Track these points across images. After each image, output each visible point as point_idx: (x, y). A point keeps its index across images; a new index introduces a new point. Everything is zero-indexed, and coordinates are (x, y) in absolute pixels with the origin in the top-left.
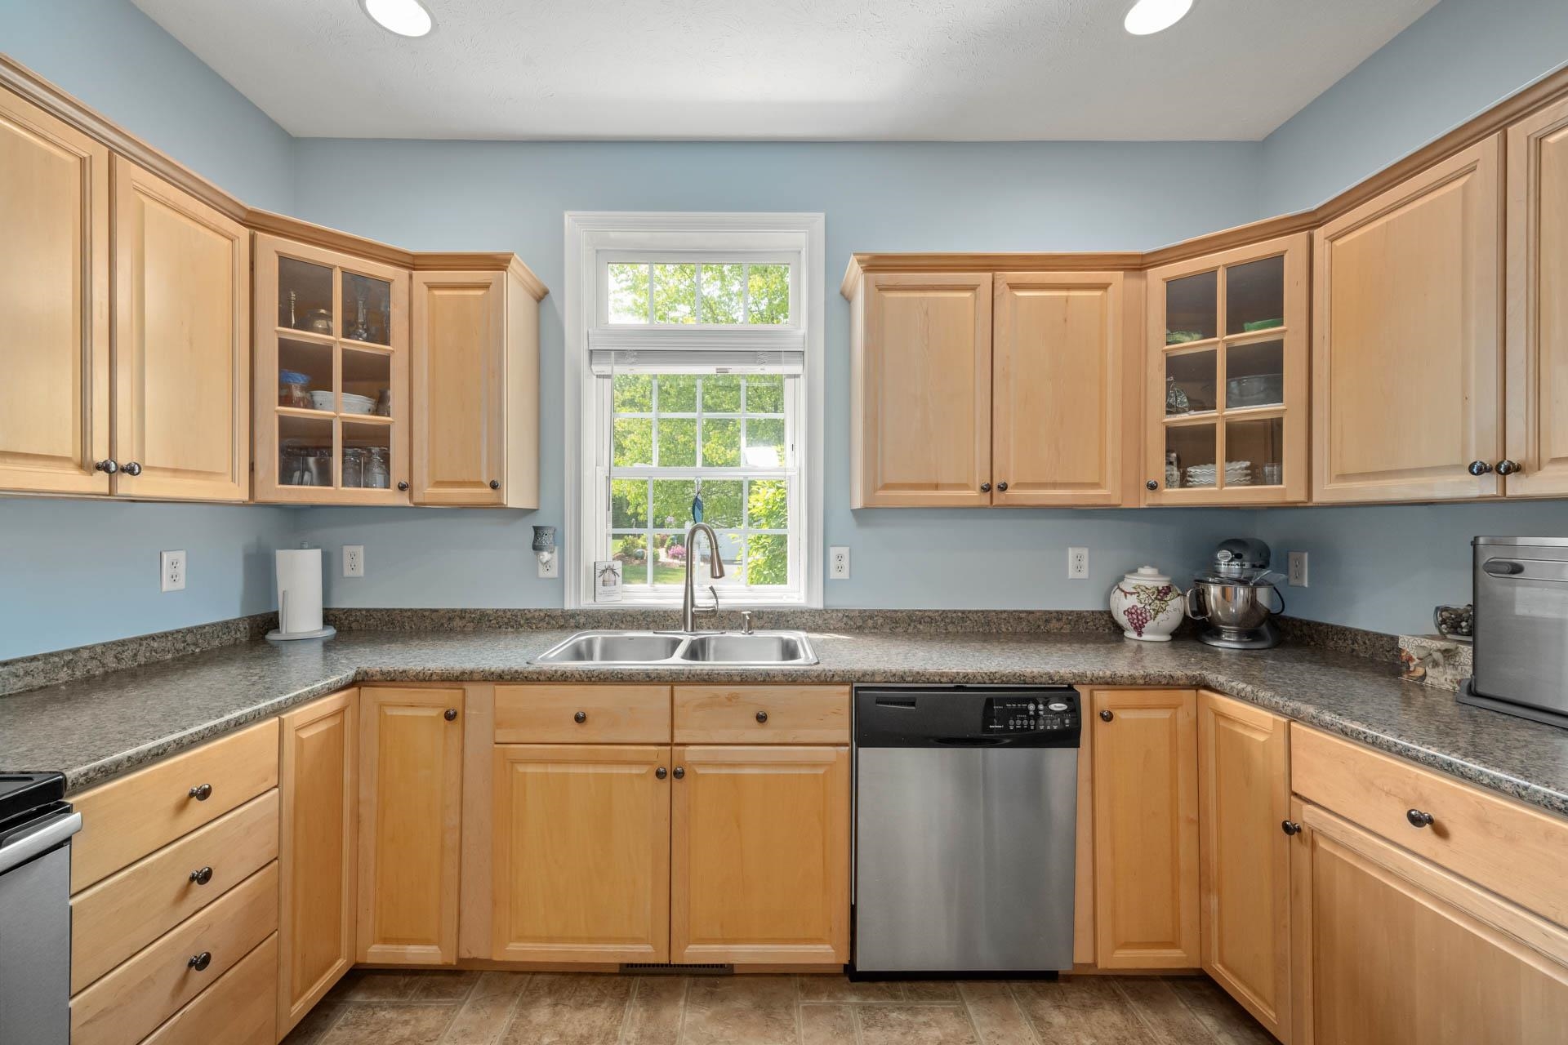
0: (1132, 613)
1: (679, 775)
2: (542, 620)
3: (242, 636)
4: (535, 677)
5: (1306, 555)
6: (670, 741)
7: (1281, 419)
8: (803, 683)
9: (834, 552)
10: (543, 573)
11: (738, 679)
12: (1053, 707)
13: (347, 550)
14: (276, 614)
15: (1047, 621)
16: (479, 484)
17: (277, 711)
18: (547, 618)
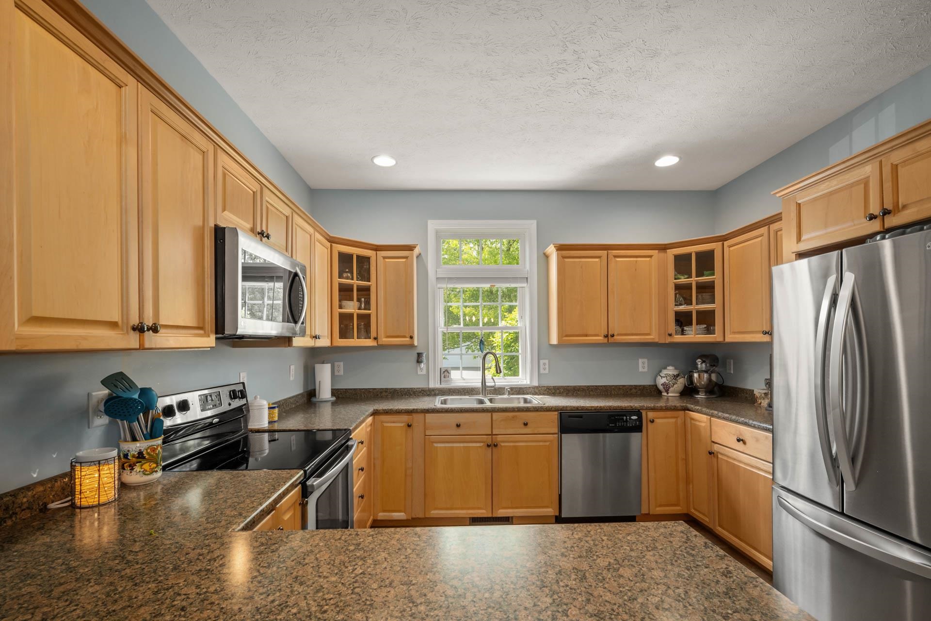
0: (664, 385)
1: (496, 446)
2: (420, 392)
4: (441, 410)
5: (732, 361)
6: (490, 433)
7: (714, 310)
8: (541, 411)
9: (542, 362)
10: (419, 373)
11: (517, 410)
12: (632, 417)
13: (338, 364)
14: (315, 390)
15: (631, 389)
16: (404, 337)
18: (422, 392)
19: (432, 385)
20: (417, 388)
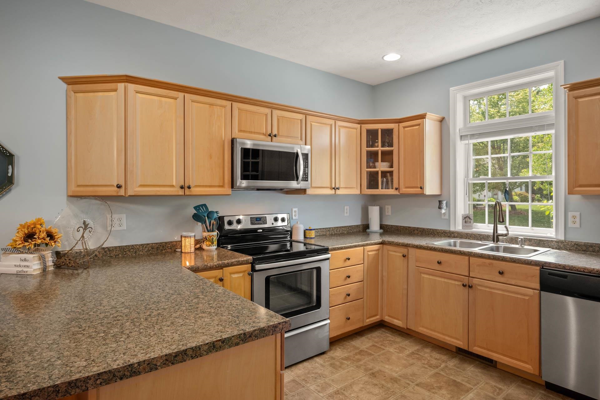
1: (470, 287)
2: (443, 233)
3: (361, 229)
4: (426, 248)
6: (468, 276)
8: (518, 263)
9: (570, 214)
10: (443, 217)
11: (492, 258)
13: (387, 207)
14: (369, 224)
16: (417, 187)
17: (363, 246)
19: (452, 229)
20: (440, 230)
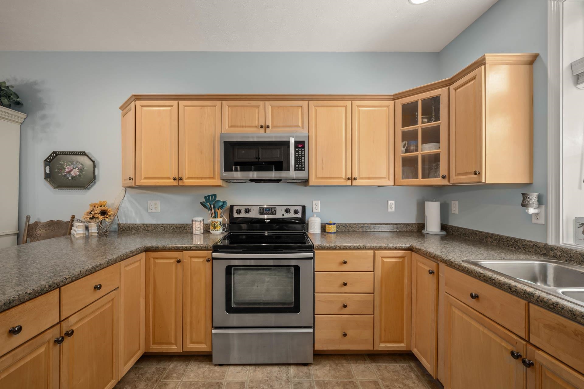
2: (532, 247)
4: (457, 267)
6: (527, 339)
10: (534, 221)
14: (424, 224)
16: (471, 173)
17: (374, 249)
18: (534, 247)
19: (551, 242)
20: (528, 241)
